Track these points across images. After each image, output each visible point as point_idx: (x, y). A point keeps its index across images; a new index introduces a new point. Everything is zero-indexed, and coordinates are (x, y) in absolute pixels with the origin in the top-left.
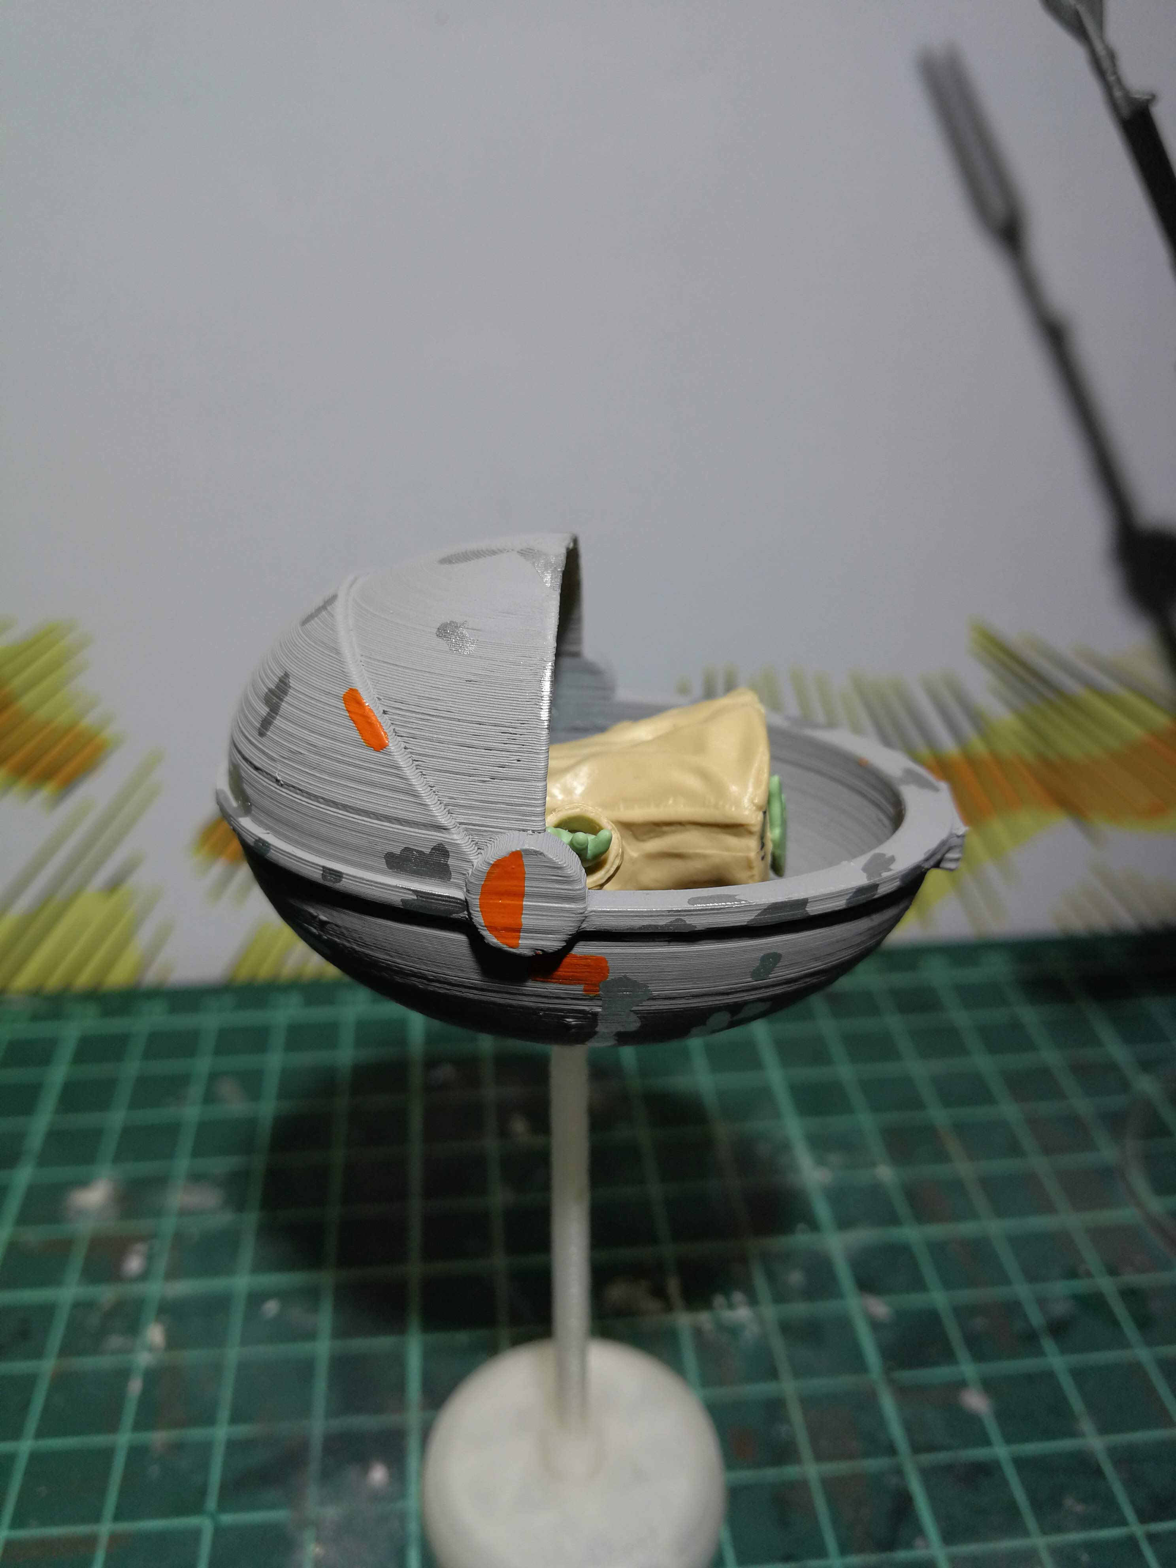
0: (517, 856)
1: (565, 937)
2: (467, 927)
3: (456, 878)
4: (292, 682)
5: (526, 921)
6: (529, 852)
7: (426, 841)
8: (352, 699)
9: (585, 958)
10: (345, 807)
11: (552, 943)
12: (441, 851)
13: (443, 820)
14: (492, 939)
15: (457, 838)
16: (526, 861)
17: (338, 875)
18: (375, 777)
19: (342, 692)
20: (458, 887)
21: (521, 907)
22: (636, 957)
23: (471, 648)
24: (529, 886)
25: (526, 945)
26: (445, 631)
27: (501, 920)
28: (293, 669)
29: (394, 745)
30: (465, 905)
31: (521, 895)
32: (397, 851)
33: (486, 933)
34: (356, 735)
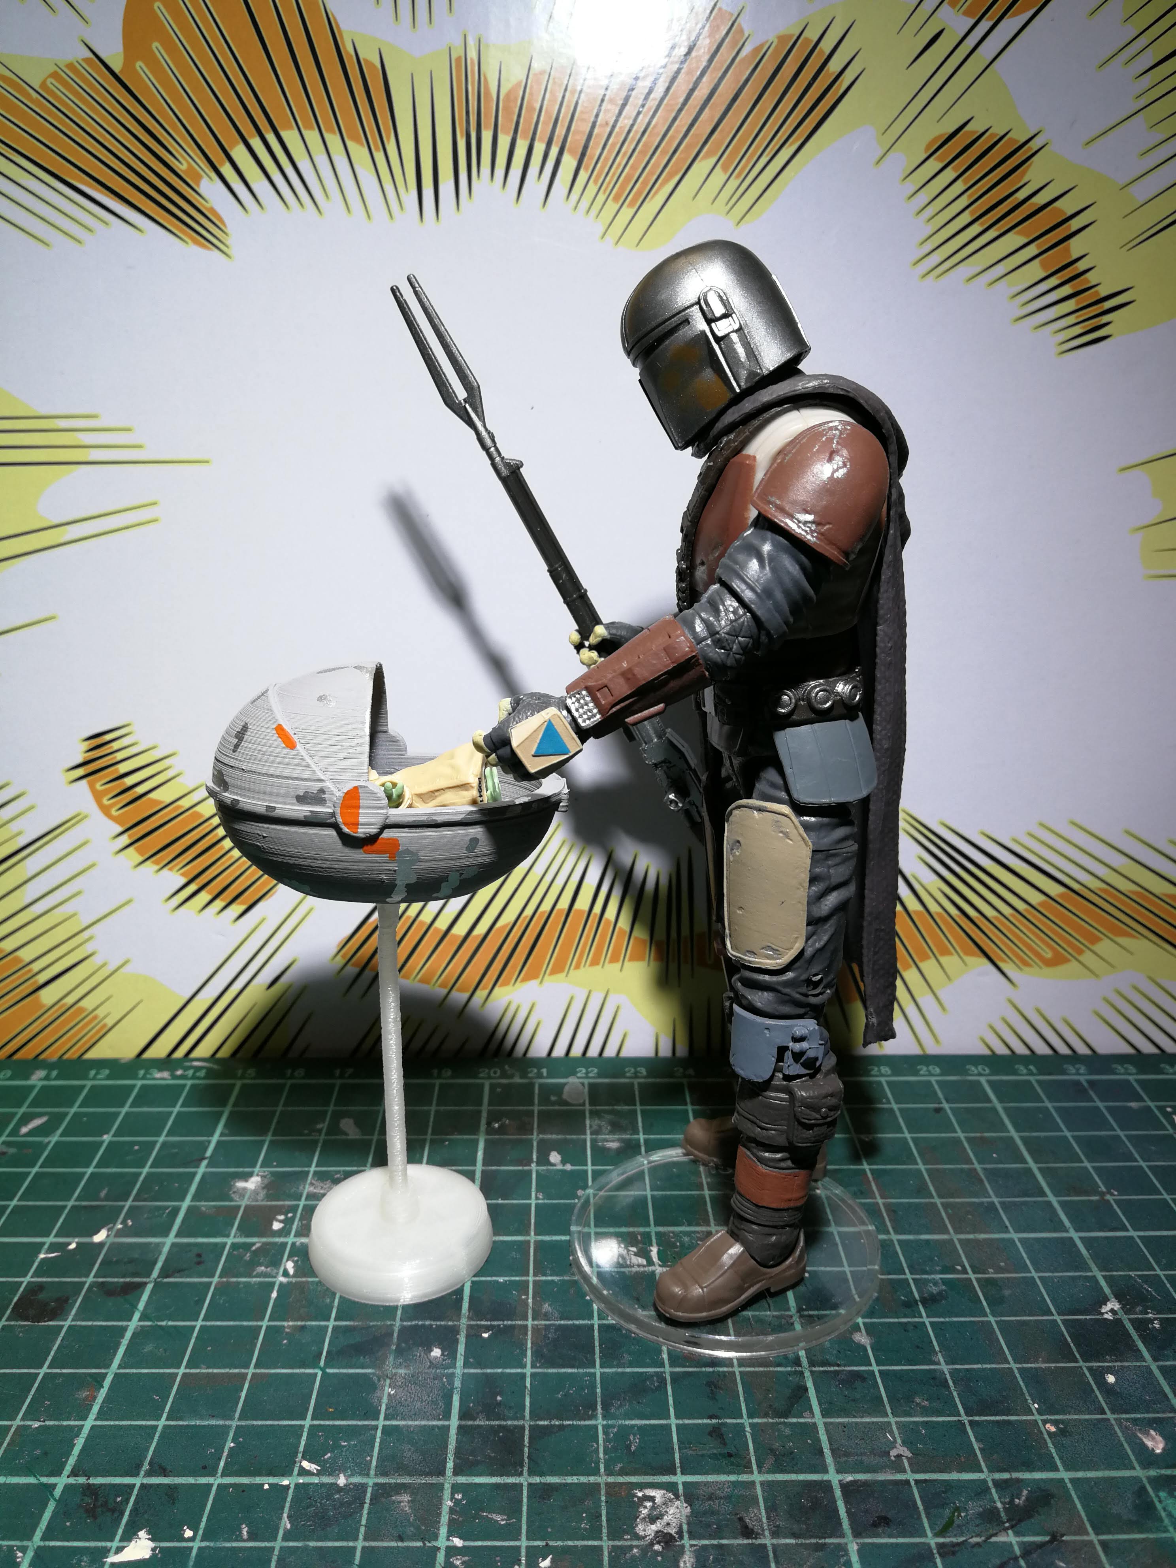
0: (356, 788)
1: (378, 826)
2: (335, 826)
3: (329, 804)
4: (249, 726)
5: (361, 819)
6: (362, 787)
7: (314, 787)
8: (280, 730)
9: (389, 839)
10: (277, 776)
11: (373, 830)
12: (322, 791)
13: (323, 778)
14: (346, 830)
15: (328, 784)
16: (360, 791)
17: (274, 808)
18: (291, 761)
19: (275, 726)
20: (330, 808)
21: (359, 813)
22: (412, 838)
23: (333, 705)
24: (362, 803)
25: (362, 832)
26: (320, 699)
27: (351, 820)
28: (248, 720)
29: (298, 746)
30: (333, 815)
31: (358, 807)
32: (302, 794)
33: (343, 827)
34: (282, 744)
